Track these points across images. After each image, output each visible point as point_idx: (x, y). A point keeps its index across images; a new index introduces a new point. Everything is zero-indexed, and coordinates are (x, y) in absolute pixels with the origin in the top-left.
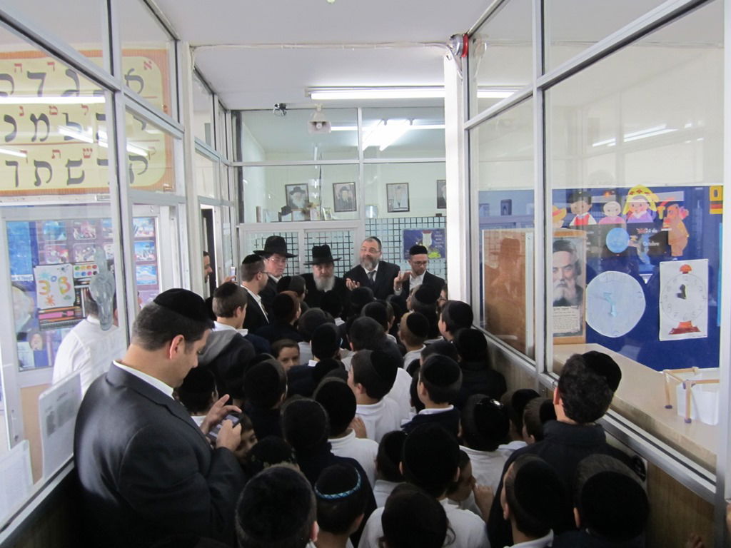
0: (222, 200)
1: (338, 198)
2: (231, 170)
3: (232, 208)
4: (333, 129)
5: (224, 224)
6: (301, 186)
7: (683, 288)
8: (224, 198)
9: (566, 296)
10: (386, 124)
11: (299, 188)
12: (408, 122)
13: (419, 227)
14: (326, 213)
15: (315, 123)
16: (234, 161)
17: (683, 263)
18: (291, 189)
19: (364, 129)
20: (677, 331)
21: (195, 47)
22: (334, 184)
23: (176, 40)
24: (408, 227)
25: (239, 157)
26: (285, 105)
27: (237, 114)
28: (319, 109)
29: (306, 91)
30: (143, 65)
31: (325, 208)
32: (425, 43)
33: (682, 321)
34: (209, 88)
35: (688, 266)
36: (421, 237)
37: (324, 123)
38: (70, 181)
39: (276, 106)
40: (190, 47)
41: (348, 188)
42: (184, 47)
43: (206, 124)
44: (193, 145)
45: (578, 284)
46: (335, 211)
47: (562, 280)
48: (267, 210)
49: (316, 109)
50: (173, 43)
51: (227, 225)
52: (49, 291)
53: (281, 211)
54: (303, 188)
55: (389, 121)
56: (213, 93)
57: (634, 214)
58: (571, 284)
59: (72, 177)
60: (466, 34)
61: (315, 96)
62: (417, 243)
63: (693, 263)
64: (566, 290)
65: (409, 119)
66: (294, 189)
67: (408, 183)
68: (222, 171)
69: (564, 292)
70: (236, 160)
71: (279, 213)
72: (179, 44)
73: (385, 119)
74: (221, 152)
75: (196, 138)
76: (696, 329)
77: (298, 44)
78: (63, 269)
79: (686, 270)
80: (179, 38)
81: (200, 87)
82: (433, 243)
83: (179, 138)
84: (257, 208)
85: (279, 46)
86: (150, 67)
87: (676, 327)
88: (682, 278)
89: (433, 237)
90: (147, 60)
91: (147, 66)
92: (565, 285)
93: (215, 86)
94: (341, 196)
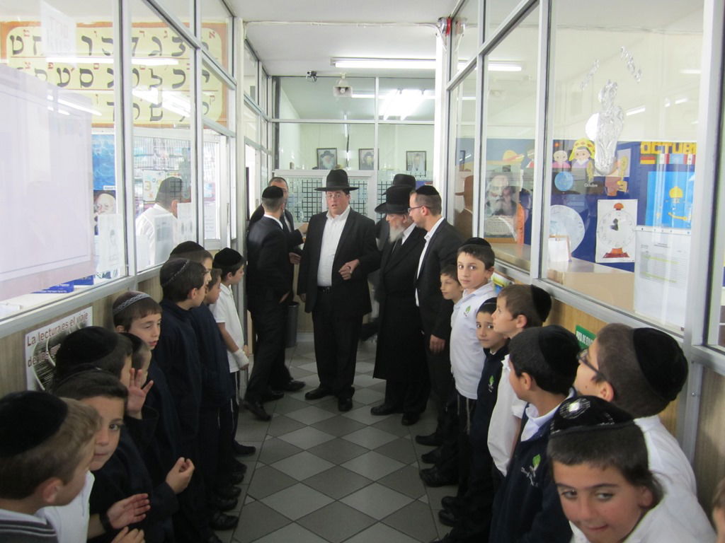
0: (262, 146)
2: (270, 126)
3: (269, 156)
4: (354, 96)
5: (263, 168)
6: (330, 150)
7: (616, 221)
8: (263, 144)
9: (503, 208)
10: (401, 93)
11: (329, 152)
12: (420, 92)
15: (340, 88)
16: (273, 118)
17: (616, 201)
18: (322, 152)
19: (380, 97)
20: (609, 255)
21: (247, 22)
22: (360, 150)
23: (233, 16)
25: (277, 114)
26: (316, 73)
27: (276, 79)
28: (343, 77)
29: (332, 61)
30: (208, 34)
32: (420, 23)
33: (615, 248)
34: (256, 55)
35: (621, 204)
37: (347, 89)
38: (153, 119)
39: (308, 73)
40: (244, 22)
42: (239, 22)
43: (251, 87)
44: (243, 98)
45: (513, 200)
47: (502, 196)
49: (340, 77)
50: (231, 19)
51: (264, 169)
52: (150, 189)
54: (333, 152)
55: (405, 91)
56: (258, 60)
57: (578, 161)
58: (508, 199)
59: (154, 115)
60: (449, 17)
61: (339, 65)
63: (624, 202)
64: (504, 204)
65: (421, 89)
66: (325, 152)
67: (425, 152)
68: (263, 125)
69: (502, 205)
70: (274, 116)
72: (235, 19)
73: (400, 88)
74: (263, 107)
75: (245, 92)
76: (626, 255)
77: (323, 22)
78: (160, 174)
79: (619, 208)
80: (236, 15)
81: (249, 55)
83: (233, 89)
84: (291, 164)
85: (308, 23)
86: (214, 36)
87: (609, 252)
88: (616, 214)
90: (212, 31)
91: (211, 35)
92: (503, 200)
93: (260, 54)
94: (365, 161)
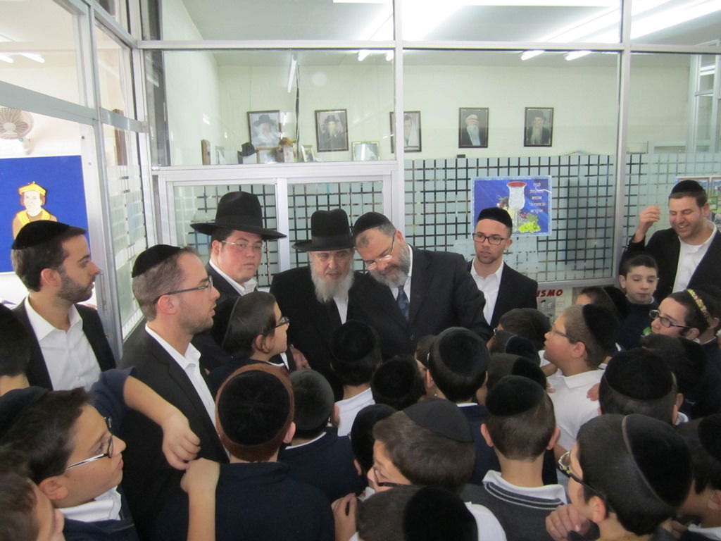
1: (323, 132)
2: (137, 57)
3: (141, 135)
6: (270, 114)
11: (267, 116)
13: (503, 175)
14: (307, 152)
16: (143, 38)
18: (255, 118)
22: (316, 112)
24: (483, 175)
25: (155, 30)
31: (305, 146)
36: (506, 194)
41: (337, 118)
46: (319, 151)
48: (221, 149)
53: (241, 150)
54: (273, 116)
62: (498, 205)
66: (260, 118)
70: (148, 36)
71: (239, 152)
82: (526, 203)
84: (204, 144)
89: (528, 195)
94: (326, 129)
